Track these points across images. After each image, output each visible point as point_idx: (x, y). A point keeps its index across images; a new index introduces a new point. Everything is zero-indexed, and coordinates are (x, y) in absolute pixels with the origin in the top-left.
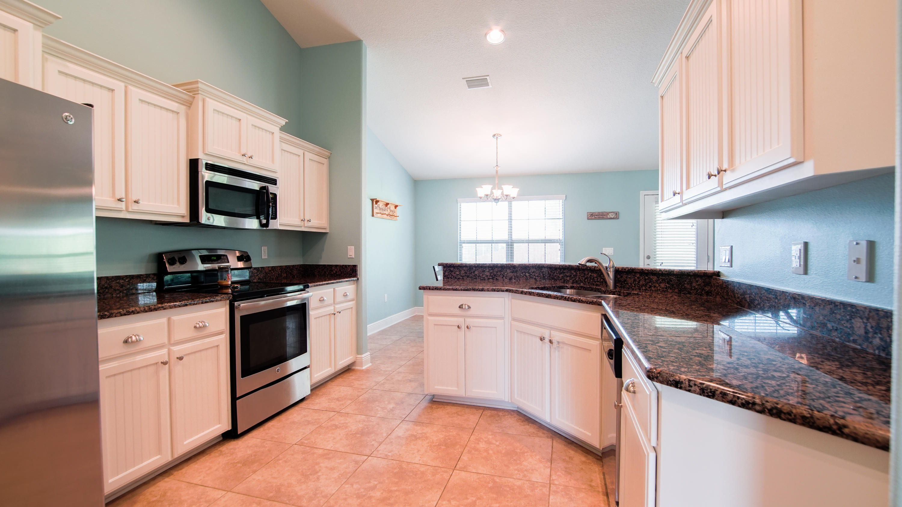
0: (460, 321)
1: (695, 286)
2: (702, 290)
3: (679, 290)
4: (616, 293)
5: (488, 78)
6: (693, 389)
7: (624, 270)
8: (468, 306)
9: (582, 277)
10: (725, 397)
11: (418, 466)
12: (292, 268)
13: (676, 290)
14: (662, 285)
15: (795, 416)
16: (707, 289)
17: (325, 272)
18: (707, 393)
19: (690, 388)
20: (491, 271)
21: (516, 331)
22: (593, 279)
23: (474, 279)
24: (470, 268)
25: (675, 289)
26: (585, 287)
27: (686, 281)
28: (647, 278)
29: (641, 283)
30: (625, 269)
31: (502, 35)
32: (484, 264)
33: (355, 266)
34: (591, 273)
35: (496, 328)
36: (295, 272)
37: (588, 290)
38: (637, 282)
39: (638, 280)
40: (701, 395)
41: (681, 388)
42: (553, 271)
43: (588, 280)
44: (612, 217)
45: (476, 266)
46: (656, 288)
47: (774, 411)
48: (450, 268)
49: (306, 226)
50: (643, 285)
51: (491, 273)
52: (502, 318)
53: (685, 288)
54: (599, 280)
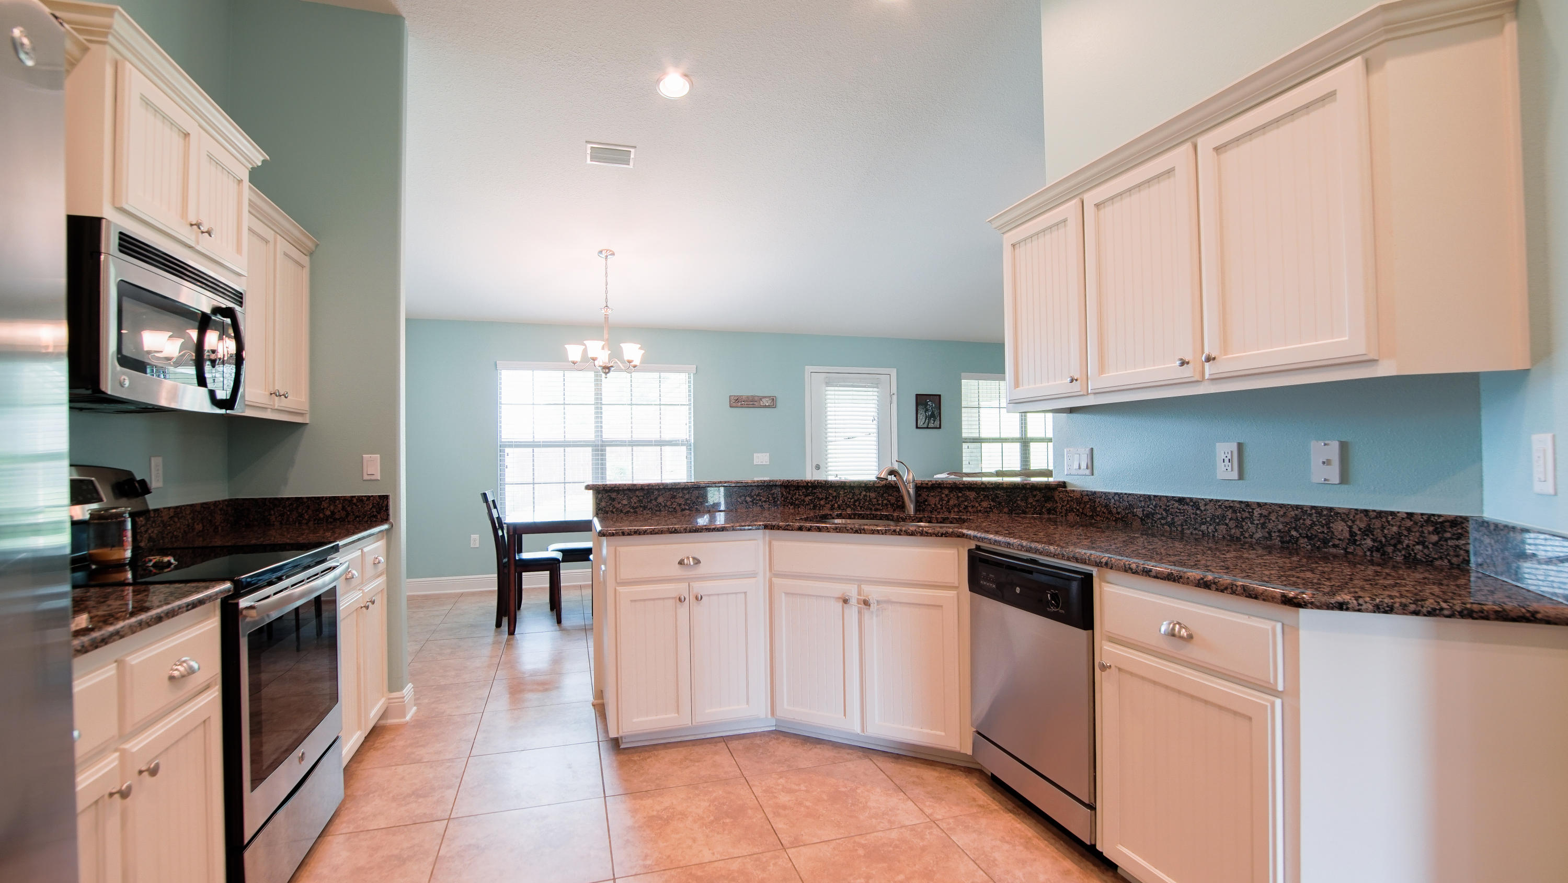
0: (681, 588)
1: (1032, 503)
2: (1042, 507)
3: (1010, 510)
4: (924, 520)
5: (632, 150)
6: (1363, 607)
7: (924, 485)
8: (694, 558)
9: (849, 498)
10: (1406, 608)
11: (721, 864)
12: (212, 508)
13: (1006, 510)
14: (985, 504)
15: (1487, 612)
16: (1048, 505)
17: (301, 515)
18: (1383, 608)
19: (1360, 607)
20: (687, 496)
21: (783, 594)
22: (870, 500)
23: (656, 511)
24: (648, 492)
25: (1004, 508)
26: (861, 514)
27: (1018, 496)
28: (960, 494)
29: (951, 503)
30: (927, 484)
31: (687, 83)
32: (675, 484)
33: (386, 498)
34: (867, 492)
35: (745, 593)
36: (219, 518)
37: (867, 519)
38: (945, 502)
39: (946, 499)
40: (1374, 612)
41: (1347, 609)
42: (791, 492)
43: (860, 503)
44: (767, 404)
45: (661, 487)
46: (974, 509)
47: (1465, 612)
48: (610, 494)
49: (276, 407)
50: (955, 505)
51: (687, 499)
52: (753, 575)
53: (1018, 507)
54: (880, 502)
